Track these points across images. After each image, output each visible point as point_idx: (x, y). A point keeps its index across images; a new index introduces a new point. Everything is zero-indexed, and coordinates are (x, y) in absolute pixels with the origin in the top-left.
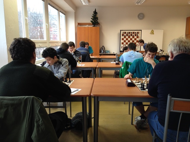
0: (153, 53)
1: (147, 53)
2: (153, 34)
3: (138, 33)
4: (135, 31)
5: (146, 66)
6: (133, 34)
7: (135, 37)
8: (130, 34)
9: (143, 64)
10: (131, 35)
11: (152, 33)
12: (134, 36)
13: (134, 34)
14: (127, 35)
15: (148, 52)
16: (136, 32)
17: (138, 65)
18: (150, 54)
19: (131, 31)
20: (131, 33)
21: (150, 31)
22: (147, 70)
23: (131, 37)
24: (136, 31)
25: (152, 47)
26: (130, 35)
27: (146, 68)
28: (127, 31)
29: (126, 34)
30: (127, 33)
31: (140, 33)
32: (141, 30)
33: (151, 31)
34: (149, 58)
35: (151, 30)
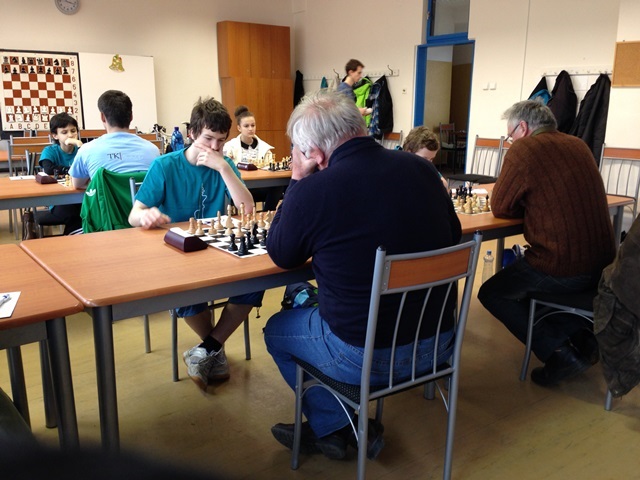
0: (222, 133)
1: (200, 132)
2: (123, 70)
3: (66, 63)
4: (54, 57)
5: (199, 178)
6: (47, 68)
7: (58, 79)
8: (35, 67)
9: (188, 173)
10: (41, 70)
11: (117, 65)
12: (52, 72)
13: (52, 69)
14: (24, 70)
15: (206, 132)
16: (56, 61)
17: (173, 176)
18: (210, 139)
19: (37, 56)
20: (40, 61)
21: (109, 59)
22: (201, 191)
23: (42, 78)
24: (59, 57)
25: (218, 115)
26: (35, 70)
27: (200, 184)
28: (20, 56)
29: (17, 67)
30: (24, 61)
31: (73, 64)
32: (77, 54)
33: (114, 60)
34: (209, 150)
35: (111, 57)
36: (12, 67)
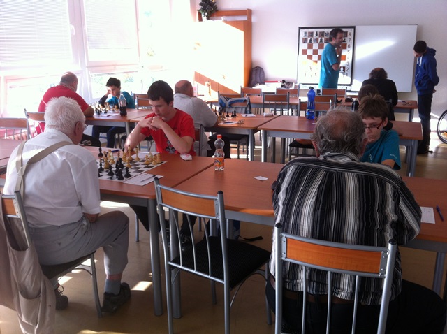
8: (323, 38)
19: (324, 31)
28: (314, 31)
30: (317, 35)
31: (350, 34)
32: (354, 27)
36: (309, 39)
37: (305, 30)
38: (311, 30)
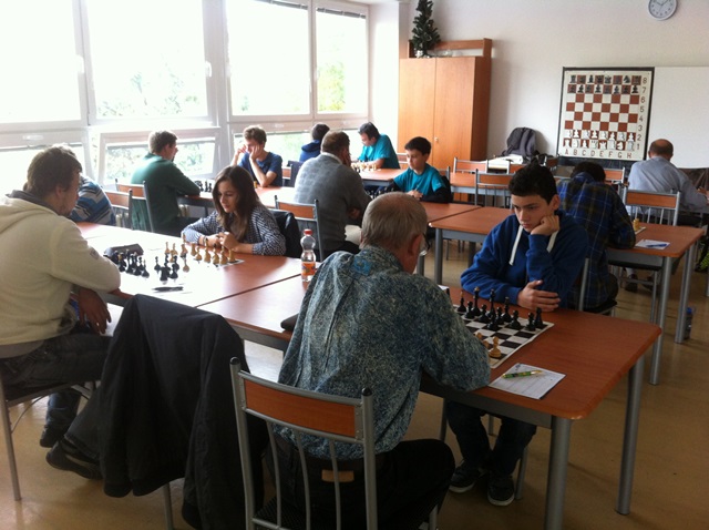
3: (637, 80)
4: (625, 74)
6: (614, 86)
8: (601, 87)
10: (607, 91)
12: (620, 91)
13: (620, 87)
14: (589, 90)
19: (606, 74)
28: (588, 74)
30: (591, 80)
31: (645, 81)
32: (652, 69)
36: (578, 86)
37: (573, 73)
38: (582, 73)
